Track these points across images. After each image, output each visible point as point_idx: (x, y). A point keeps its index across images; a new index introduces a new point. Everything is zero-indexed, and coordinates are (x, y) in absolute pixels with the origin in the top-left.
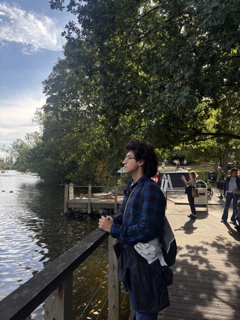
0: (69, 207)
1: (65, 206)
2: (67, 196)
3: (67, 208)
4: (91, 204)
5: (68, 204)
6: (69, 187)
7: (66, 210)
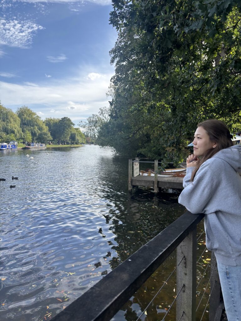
0: (134, 184)
1: (129, 183)
2: (131, 173)
3: (132, 185)
4: (158, 182)
5: (132, 181)
6: (133, 162)
7: (130, 187)
